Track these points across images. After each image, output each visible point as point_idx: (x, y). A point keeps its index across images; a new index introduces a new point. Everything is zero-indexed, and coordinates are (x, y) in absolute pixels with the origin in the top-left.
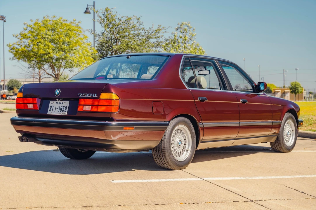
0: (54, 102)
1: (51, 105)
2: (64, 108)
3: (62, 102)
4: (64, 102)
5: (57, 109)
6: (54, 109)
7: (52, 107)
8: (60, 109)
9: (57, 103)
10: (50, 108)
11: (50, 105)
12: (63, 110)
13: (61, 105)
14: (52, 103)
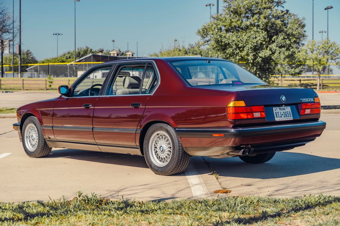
0: (277, 109)
1: (276, 112)
2: (288, 113)
3: (284, 107)
4: (285, 107)
5: (283, 115)
6: (280, 115)
7: (277, 113)
8: (286, 115)
9: (280, 109)
10: (276, 115)
11: (274, 112)
12: (288, 115)
13: (284, 111)
14: (275, 110)
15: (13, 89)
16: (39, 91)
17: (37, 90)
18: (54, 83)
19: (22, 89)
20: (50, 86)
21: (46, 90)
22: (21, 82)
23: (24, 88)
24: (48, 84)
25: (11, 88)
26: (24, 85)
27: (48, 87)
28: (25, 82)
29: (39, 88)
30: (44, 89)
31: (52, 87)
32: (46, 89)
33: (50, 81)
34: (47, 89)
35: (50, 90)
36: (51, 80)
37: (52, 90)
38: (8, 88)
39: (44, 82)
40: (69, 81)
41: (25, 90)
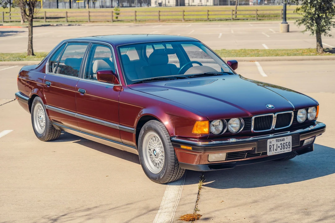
15: (79, 22)
16: (105, 23)
17: (104, 22)
18: (121, 14)
19: (89, 21)
20: (117, 17)
21: (112, 22)
22: (87, 14)
23: (91, 20)
24: (115, 15)
25: (78, 21)
26: (91, 17)
27: (114, 18)
28: (91, 14)
29: (106, 20)
30: (110, 21)
31: (119, 18)
32: (112, 20)
33: (116, 12)
34: (114, 20)
35: (117, 22)
36: (118, 12)
37: (119, 22)
38: (74, 21)
39: (110, 14)
40: (136, 12)
41: (91, 22)
